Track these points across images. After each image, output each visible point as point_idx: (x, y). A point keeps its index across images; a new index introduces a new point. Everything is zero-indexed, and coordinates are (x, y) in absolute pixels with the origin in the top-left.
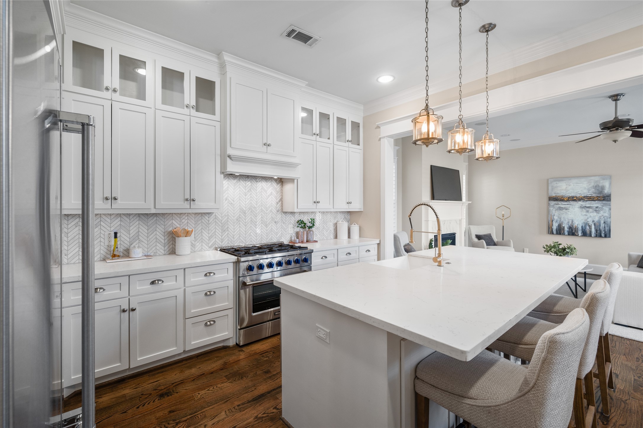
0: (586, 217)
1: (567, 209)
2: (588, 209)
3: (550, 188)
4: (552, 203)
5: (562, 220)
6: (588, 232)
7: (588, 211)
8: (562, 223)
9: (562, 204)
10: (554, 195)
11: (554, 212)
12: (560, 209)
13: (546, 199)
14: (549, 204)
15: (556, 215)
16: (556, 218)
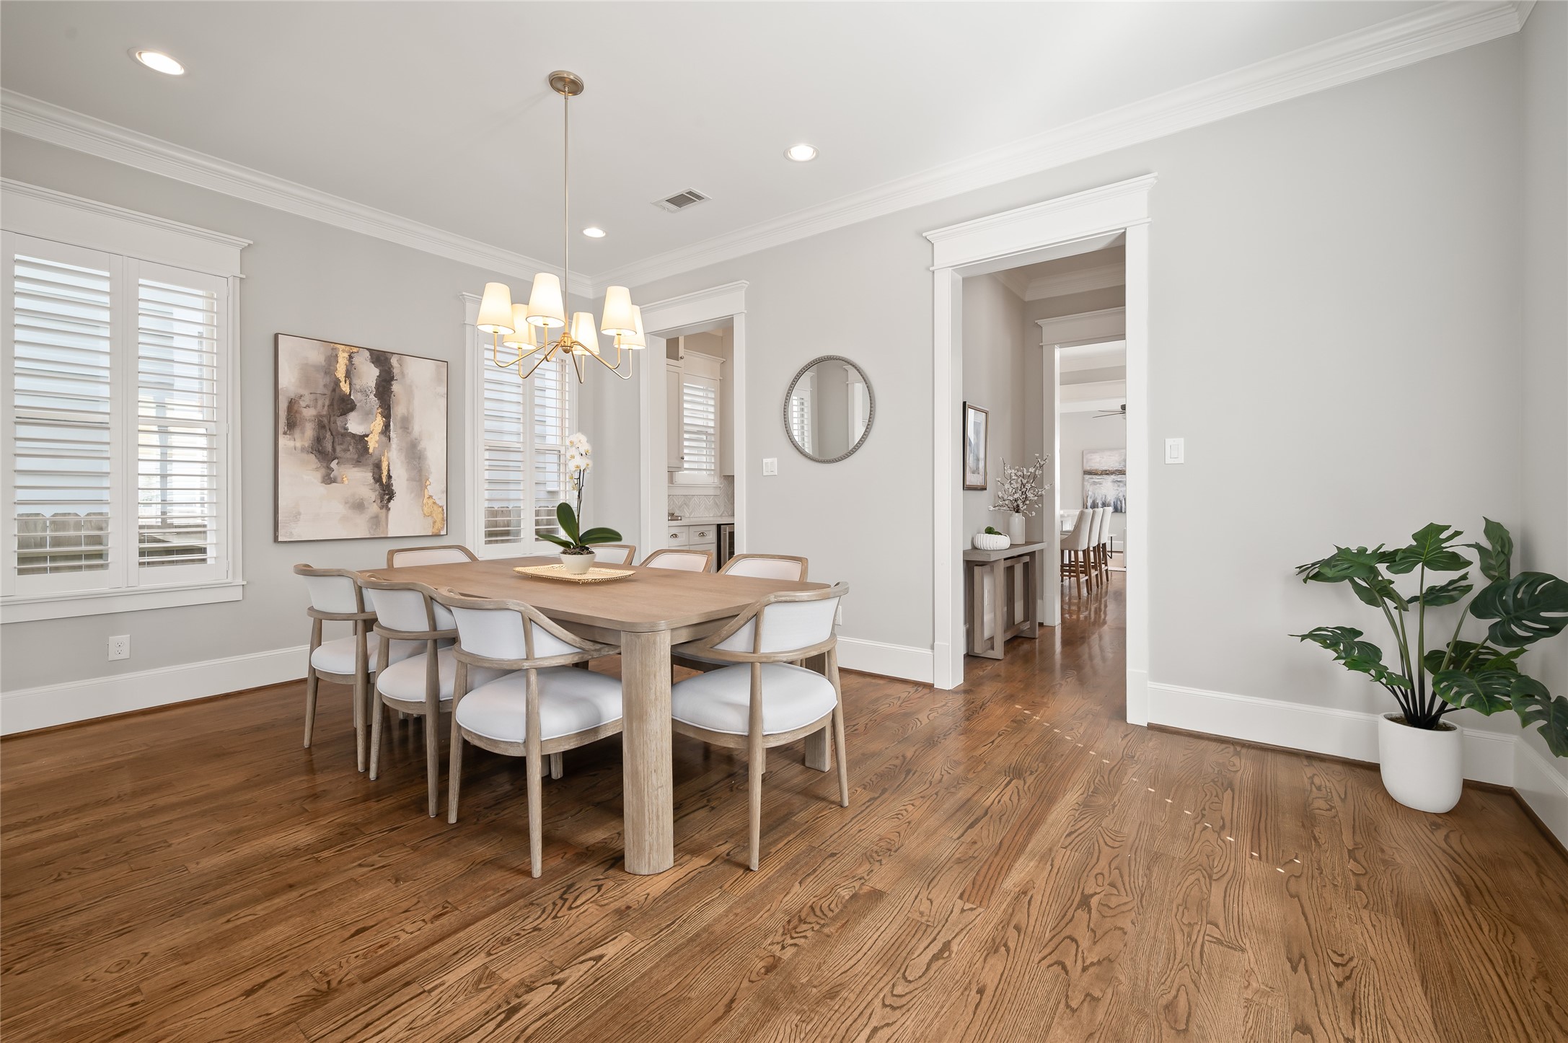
0: (1118, 492)
1: (1100, 484)
2: (1119, 483)
3: (1085, 461)
4: (1087, 477)
5: (1096, 495)
6: (1119, 508)
7: (1119, 486)
8: (1096, 498)
9: (1096, 479)
10: (1089, 468)
11: (1088, 486)
12: (1095, 483)
13: (1081, 473)
14: (1083, 479)
15: (1091, 490)
16: (1090, 493)
